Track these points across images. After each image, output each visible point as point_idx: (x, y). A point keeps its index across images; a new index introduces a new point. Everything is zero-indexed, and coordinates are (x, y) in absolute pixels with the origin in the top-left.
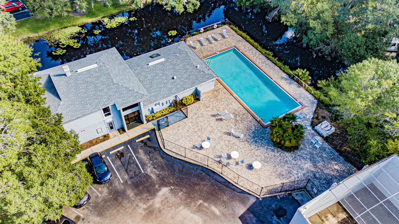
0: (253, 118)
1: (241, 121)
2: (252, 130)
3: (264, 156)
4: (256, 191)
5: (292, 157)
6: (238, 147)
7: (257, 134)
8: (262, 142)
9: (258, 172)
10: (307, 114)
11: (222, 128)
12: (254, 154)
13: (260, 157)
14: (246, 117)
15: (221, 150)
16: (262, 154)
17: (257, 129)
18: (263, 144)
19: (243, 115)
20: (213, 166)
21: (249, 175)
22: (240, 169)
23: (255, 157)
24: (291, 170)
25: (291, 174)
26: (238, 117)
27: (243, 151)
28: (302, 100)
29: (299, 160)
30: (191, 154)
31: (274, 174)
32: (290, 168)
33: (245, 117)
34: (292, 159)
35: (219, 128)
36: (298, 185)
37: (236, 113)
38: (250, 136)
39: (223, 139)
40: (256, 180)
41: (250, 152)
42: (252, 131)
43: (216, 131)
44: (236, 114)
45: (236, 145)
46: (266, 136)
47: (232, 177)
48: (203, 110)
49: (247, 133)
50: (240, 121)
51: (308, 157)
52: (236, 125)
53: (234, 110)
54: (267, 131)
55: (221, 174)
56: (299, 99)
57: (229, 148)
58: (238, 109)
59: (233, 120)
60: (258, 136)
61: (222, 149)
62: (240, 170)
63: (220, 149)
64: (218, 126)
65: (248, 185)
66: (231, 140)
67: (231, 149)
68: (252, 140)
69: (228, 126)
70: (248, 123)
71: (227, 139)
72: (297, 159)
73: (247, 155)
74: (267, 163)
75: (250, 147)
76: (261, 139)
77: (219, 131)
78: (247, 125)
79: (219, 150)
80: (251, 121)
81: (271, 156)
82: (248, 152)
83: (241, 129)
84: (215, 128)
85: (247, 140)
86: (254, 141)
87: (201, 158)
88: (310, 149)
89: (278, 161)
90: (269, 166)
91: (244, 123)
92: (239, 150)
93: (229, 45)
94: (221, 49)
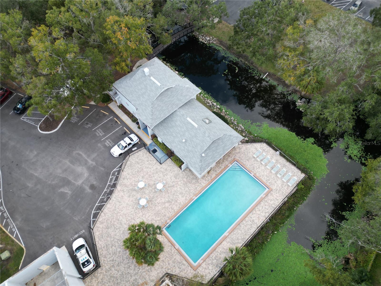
4: (96, 226)
19: (172, 208)
20: (117, 192)
26: (169, 204)
33: (170, 210)
44: (172, 203)
48: (172, 174)
93: (269, 183)
94: (260, 176)
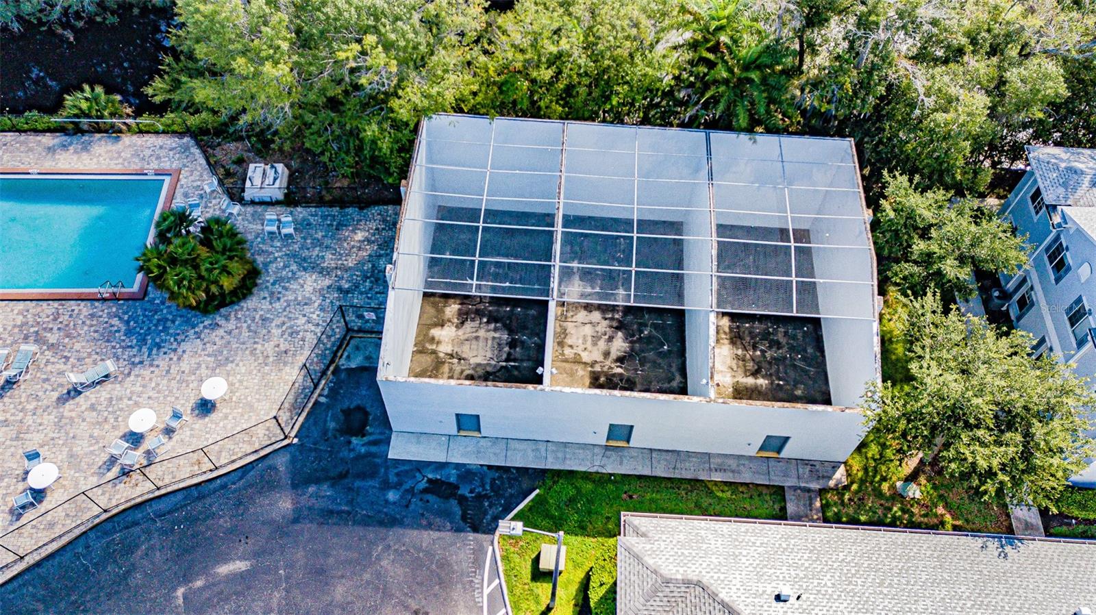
0: (89, 304)
1: (68, 336)
2: (118, 331)
3: (209, 355)
4: (270, 438)
5: (265, 298)
6: (130, 399)
7: (141, 328)
8: (171, 331)
9: (234, 399)
10: (199, 183)
11: (37, 398)
12: (183, 372)
13: (203, 366)
14: (71, 316)
15: (96, 447)
16: (200, 356)
17: (126, 317)
18: (178, 334)
19: (55, 319)
20: (117, 497)
21: (221, 424)
22: (188, 433)
23: (193, 377)
24: (291, 327)
25: (297, 333)
26: (49, 335)
27: (151, 394)
28: (156, 162)
29: (283, 292)
30: (31, 536)
31: (267, 368)
32: (284, 323)
33: (67, 317)
34: (271, 303)
35: (30, 407)
36: (333, 339)
37: (32, 330)
38: (129, 347)
39: (71, 418)
40: (246, 417)
41: (169, 380)
42: (122, 333)
43: (29, 420)
44: (37, 332)
45: (121, 399)
46: (165, 311)
47: (189, 469)
49: (114, 347)
50: (67, 340)
51: (294, 267)
52: (67, 358)
53: (16, 330)
54: (154, 299)
55: (158, 489)
56: (147, 167)
57: (112, 421)
58: (25, 316)
59: (42, 353)
60: (149, 328)
61: (97, 442)
62: (192, 436)
63: (91, 445)
64: (20, 403)
65: (241, 445)
66: (93, 401)
67: (120, 419)
68: (144, 349)
69: (48, 380)
70: (92, 326)
71: (83, 408)
72: (279, 293)
73: (171, 392)
74: (232, 362)
75: (156, 370)
76: (161, 328)
77: (40, 411)
78: (96, 331)
79: (92, 453)
80: (92, 316)
81: (224, 341)
82: (165, 382)
83: (90, 355)
84: (19, 418)
85: (133, 363)
86: (150, 350)
87: (67, 515)
88: (281, 250)
89: (247, 334)
90: (241, 364)
91: (79, 335)
92: (140, 400)
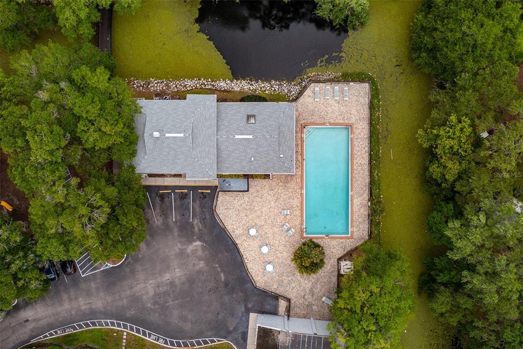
0: (300, 223)
3: (282, 261)
6: (268, 242)
12: (277, 255)
13: (279, 260)
16: (282, 258)
17: (295, 235)
18: (289, 251)
23: (275, 258)
24: (291, 282)
28: (357, 230)
29: (304, 279)
30: (231, 228)
32: (293, 280)
33: (295, 218)
34: (300, 275)
36: (287, 295)
37: (291, 210)
41: (274, 252)
46: (297, 246)
48: (266, 191)
50: (288, 221)
52: (282, 222)
54: (302, 241)
56: (354, 227)
57: (262, 239)
58: (296, 207)
60: (291, 242)
65: (254, 274)
66: (268, 233)
74: (280, 268)
75: (277, 247)
76: (291, 245)
77: (265, 220)
80: (296, 225)
81: (287, 264)
85: (280, 241)
87: (236, 235)
89: (289, 270)
93: (347, 119)
94: (335, 120)
